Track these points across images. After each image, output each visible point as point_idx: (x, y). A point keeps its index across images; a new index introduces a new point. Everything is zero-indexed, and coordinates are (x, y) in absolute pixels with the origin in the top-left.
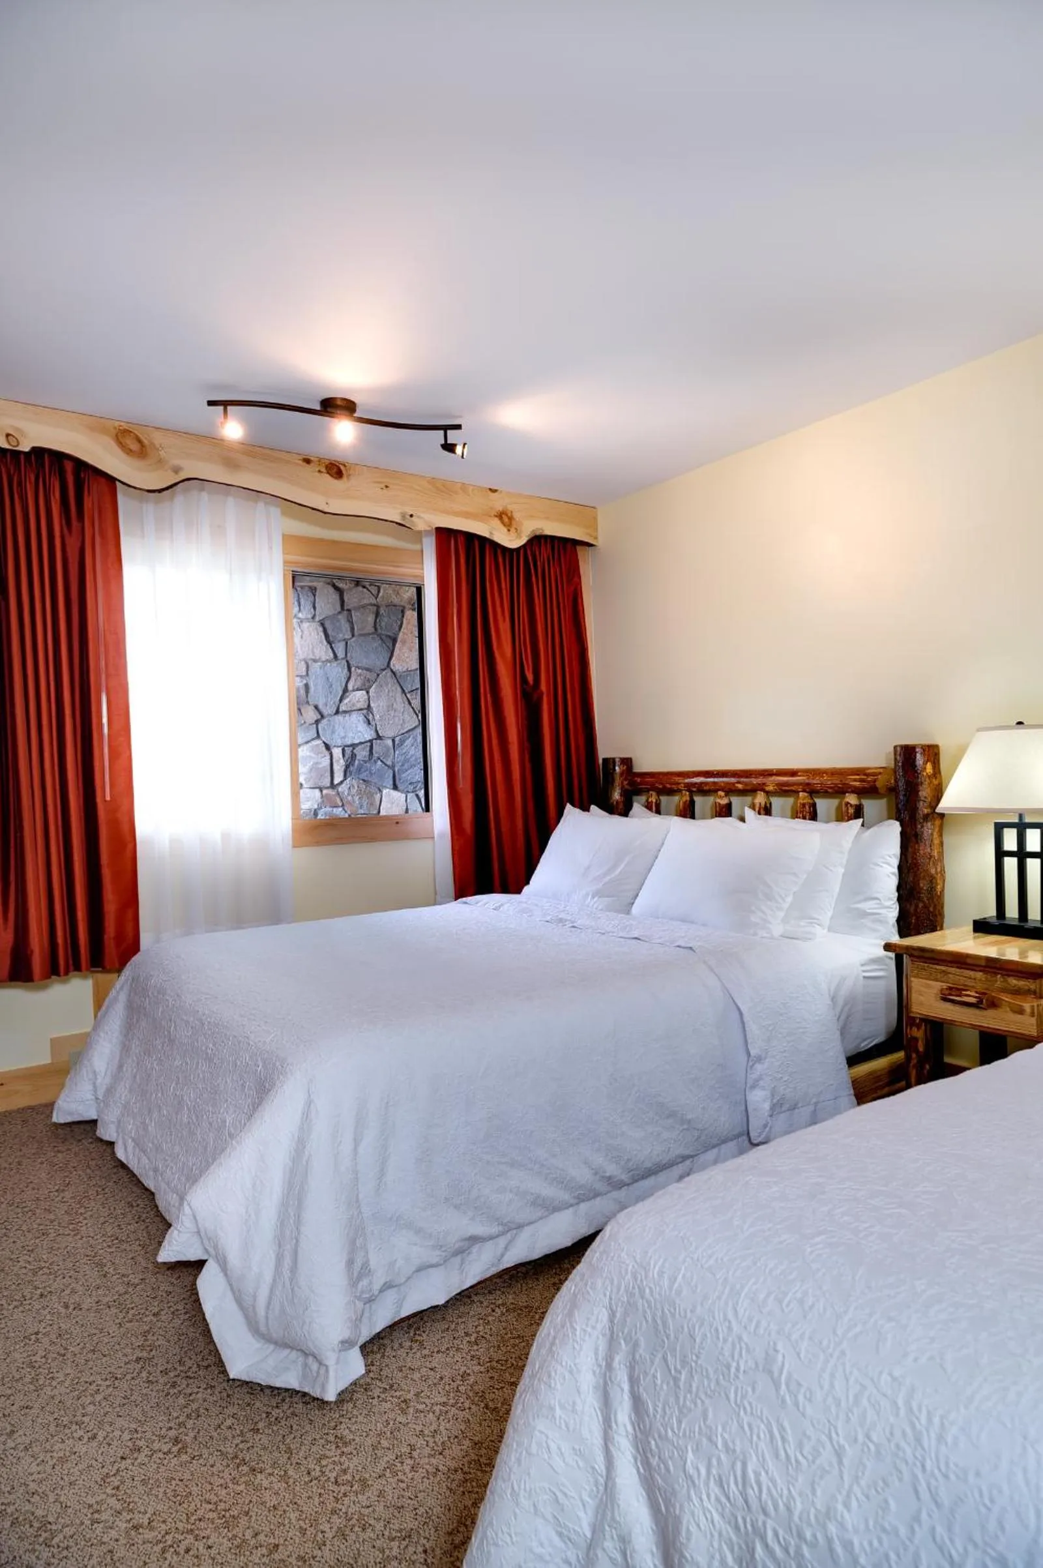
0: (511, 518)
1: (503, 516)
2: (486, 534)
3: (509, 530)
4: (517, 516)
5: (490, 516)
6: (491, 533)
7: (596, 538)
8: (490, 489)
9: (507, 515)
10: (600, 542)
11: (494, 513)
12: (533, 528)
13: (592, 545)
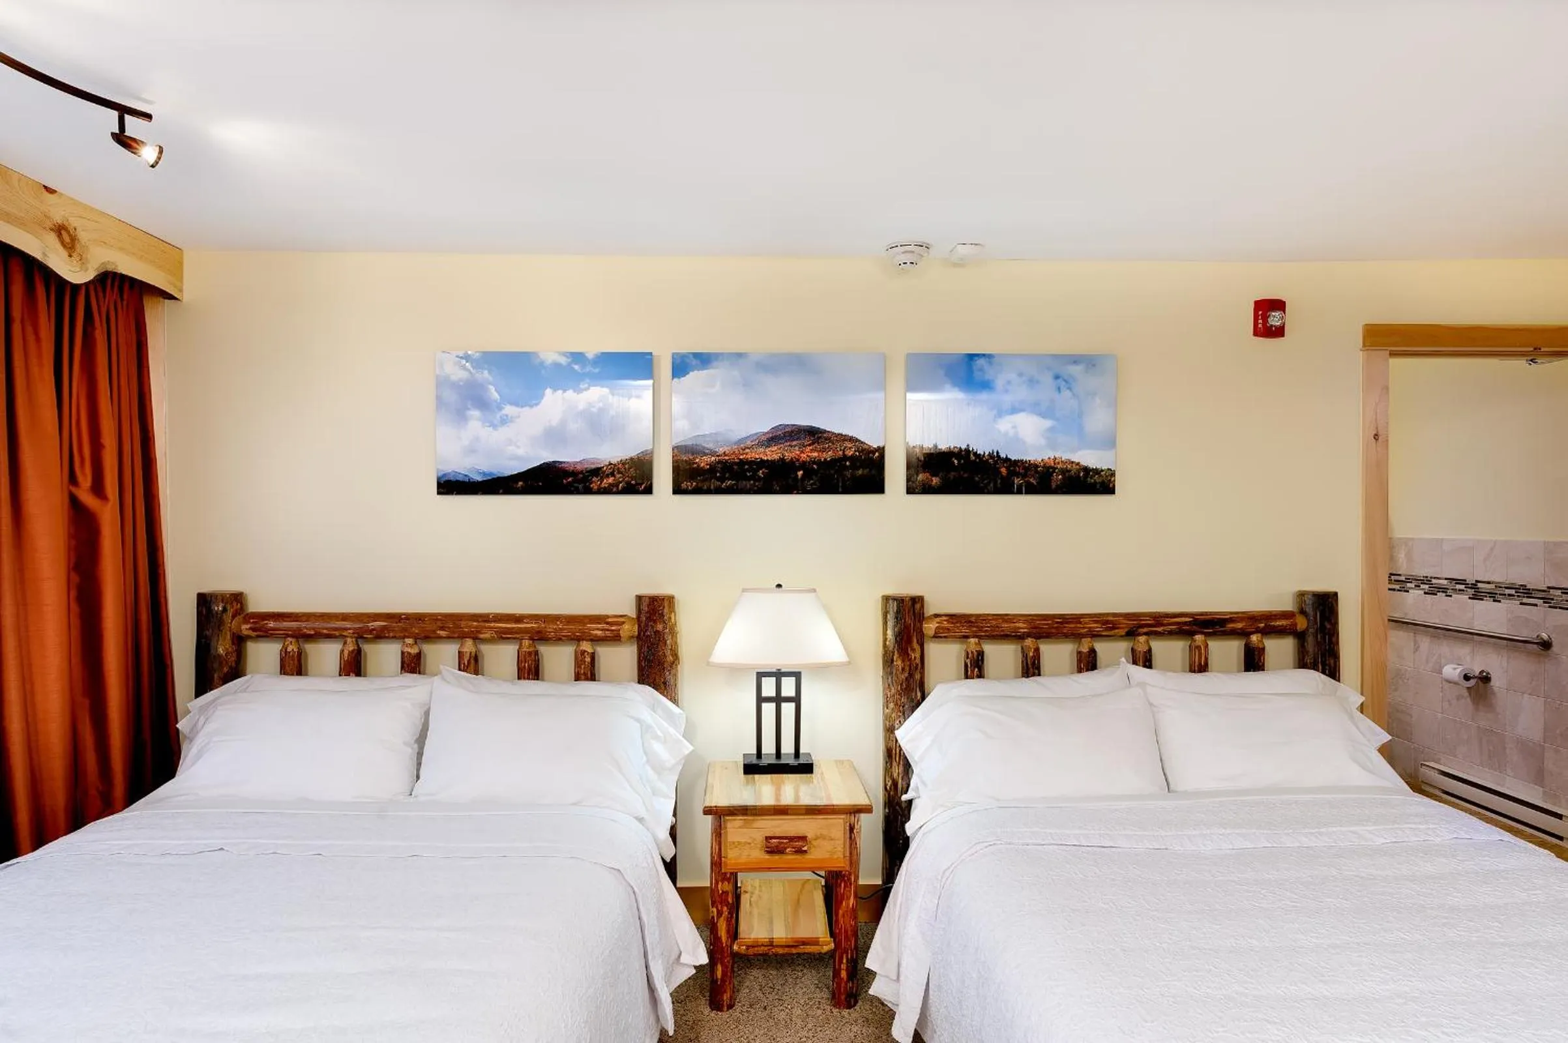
0: (74, 239)
1: (63, 232)
2: (38, 255)
3: (70, 256)
4: (83, 236)
5: (45, 228)
6: (44, 254)
7: (181, 291)
8: (45, 187)
9: (68, 232)
10: (186, 296)
11: (49, 224)
12: (106, 260)
13: (171, 297)
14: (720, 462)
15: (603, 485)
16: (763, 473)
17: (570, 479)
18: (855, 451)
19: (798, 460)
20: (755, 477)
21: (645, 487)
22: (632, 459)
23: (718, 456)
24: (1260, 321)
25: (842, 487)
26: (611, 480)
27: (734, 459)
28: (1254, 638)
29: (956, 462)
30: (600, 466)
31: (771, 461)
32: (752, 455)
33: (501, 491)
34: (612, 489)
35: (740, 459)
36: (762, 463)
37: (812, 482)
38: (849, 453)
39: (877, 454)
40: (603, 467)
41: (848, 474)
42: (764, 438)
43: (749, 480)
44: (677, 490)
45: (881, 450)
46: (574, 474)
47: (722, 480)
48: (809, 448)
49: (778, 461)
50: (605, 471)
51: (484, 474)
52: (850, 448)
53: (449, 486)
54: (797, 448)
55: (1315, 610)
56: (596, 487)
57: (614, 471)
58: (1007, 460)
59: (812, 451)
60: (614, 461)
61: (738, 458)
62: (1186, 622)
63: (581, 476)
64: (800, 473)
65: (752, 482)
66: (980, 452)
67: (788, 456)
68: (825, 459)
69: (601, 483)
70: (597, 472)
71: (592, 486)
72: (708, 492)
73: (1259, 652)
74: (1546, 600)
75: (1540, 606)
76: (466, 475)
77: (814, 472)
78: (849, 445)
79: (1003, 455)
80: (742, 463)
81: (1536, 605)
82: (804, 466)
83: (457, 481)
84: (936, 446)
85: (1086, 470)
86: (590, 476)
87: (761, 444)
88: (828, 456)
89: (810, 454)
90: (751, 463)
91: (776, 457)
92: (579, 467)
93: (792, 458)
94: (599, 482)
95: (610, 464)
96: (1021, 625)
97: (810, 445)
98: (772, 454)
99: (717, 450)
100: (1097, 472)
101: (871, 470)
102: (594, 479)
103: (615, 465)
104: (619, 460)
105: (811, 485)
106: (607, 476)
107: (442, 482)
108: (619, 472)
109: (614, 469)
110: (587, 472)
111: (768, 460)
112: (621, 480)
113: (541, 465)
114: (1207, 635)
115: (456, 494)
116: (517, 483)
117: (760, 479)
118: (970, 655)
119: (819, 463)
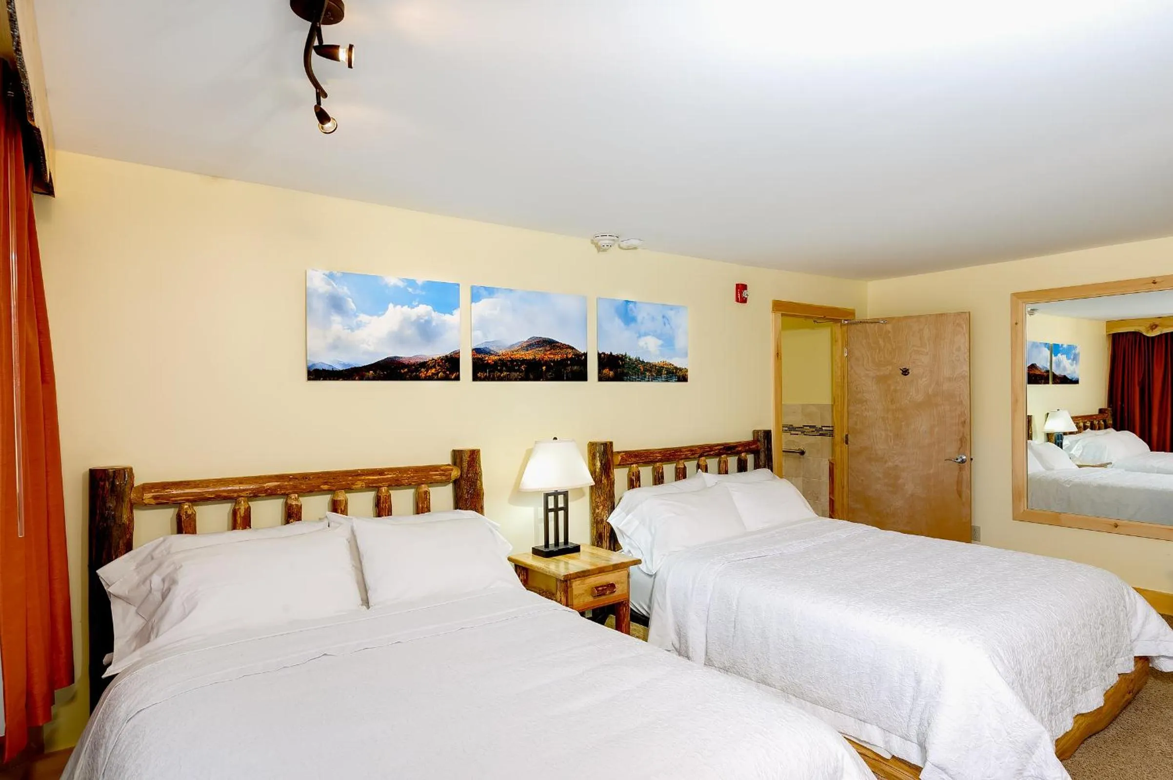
14: (500, 360)
15: (428, 374)
16: (524, 367)
17: (406, 370)
18: (573, 355)
19: (543, 359)
20: (519, 371)
21: (455, 376)
22: (446, 356)
23: (499, 356)
24: (739, 294)
25: (566, 377)
26: (433, 371)
27: (507, 358)
28: (743, 455)
29: (621, 363)
30: (425, 361)
31: (528, 360)
32: (518, 356)
33: (357, 378)
34: (434, 378)
35: (512, 358)
36: (524, 361)
37: (550, 373)
38: (570, 356)
39: (583, 357)
40: (428, 362)
41: (569, 368)
42: (525, 345)
43: (517, 372)
44: (475, 378)
45: (585, 355)
46: (408, 366)
47: (501, 371)
48: (549, 352)
49: (533, 360)
50: (429, 364)
51: (344, 365)
52: (570, 353)
53: (316, 374)
54: (542, 352)
55: (764, 439)
56: (423, 376)
57: (435, 364)
58: (643, 362)
59: (550, 354)
60: (436, 357)
61: (510, 358)
62: (721, 448)
63: (413, 367)
64: (544, 368)
65: (518, 373)
66: (631, 357)
67: (538, 357)
68: (557, 359)
69: (427, 372)
70: (424, 365)
71: (421, 374)
72: (493, 379)
73: (744, 462)
74: (803, 432)
75: (800, 435)
76: (330, 366)
77: (552, 367)
78: (570, 351)
79: (641, 360)
80: (512, 361)
81: (798, 434)
82: (546, 363)
83: (324, 370)
84: (611, 353)
85: (676, 368)
86: (419, 367)
87: (523, 349)
88: (558, 357)
89: (549, 356)
90: (517, 361)
91: (531, 357)
92: (412, 361)
93: (540, 359)
94: (425, 372)
95: (433, 359)
96: (658, 455)
97: (549, 350)
98: (529, 355)
99: (498, 352)
100: (681, 370)
101: (580, 367)
102: (423, 370)
103: (436, 360)
104: (438, 357)
105: (550, 375)
106: (431, 368)
107: (311, 371)
108: (439, 366)
109: (435, 363)
110: (418, 365)
111: (526, 359)
112: (440, 370)
113: (385, 359)
114: (727, 454)
115: (322, 380)
116: (369, 372)
117: (522, 371)
118: (635, 474)
119: (554, 361)
